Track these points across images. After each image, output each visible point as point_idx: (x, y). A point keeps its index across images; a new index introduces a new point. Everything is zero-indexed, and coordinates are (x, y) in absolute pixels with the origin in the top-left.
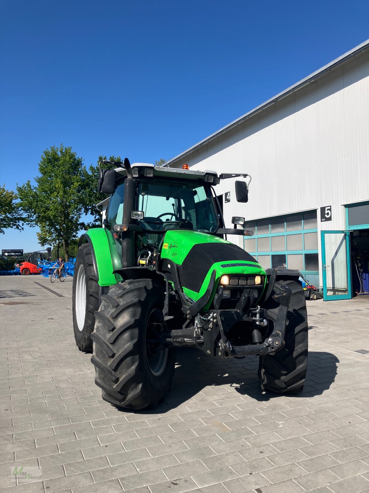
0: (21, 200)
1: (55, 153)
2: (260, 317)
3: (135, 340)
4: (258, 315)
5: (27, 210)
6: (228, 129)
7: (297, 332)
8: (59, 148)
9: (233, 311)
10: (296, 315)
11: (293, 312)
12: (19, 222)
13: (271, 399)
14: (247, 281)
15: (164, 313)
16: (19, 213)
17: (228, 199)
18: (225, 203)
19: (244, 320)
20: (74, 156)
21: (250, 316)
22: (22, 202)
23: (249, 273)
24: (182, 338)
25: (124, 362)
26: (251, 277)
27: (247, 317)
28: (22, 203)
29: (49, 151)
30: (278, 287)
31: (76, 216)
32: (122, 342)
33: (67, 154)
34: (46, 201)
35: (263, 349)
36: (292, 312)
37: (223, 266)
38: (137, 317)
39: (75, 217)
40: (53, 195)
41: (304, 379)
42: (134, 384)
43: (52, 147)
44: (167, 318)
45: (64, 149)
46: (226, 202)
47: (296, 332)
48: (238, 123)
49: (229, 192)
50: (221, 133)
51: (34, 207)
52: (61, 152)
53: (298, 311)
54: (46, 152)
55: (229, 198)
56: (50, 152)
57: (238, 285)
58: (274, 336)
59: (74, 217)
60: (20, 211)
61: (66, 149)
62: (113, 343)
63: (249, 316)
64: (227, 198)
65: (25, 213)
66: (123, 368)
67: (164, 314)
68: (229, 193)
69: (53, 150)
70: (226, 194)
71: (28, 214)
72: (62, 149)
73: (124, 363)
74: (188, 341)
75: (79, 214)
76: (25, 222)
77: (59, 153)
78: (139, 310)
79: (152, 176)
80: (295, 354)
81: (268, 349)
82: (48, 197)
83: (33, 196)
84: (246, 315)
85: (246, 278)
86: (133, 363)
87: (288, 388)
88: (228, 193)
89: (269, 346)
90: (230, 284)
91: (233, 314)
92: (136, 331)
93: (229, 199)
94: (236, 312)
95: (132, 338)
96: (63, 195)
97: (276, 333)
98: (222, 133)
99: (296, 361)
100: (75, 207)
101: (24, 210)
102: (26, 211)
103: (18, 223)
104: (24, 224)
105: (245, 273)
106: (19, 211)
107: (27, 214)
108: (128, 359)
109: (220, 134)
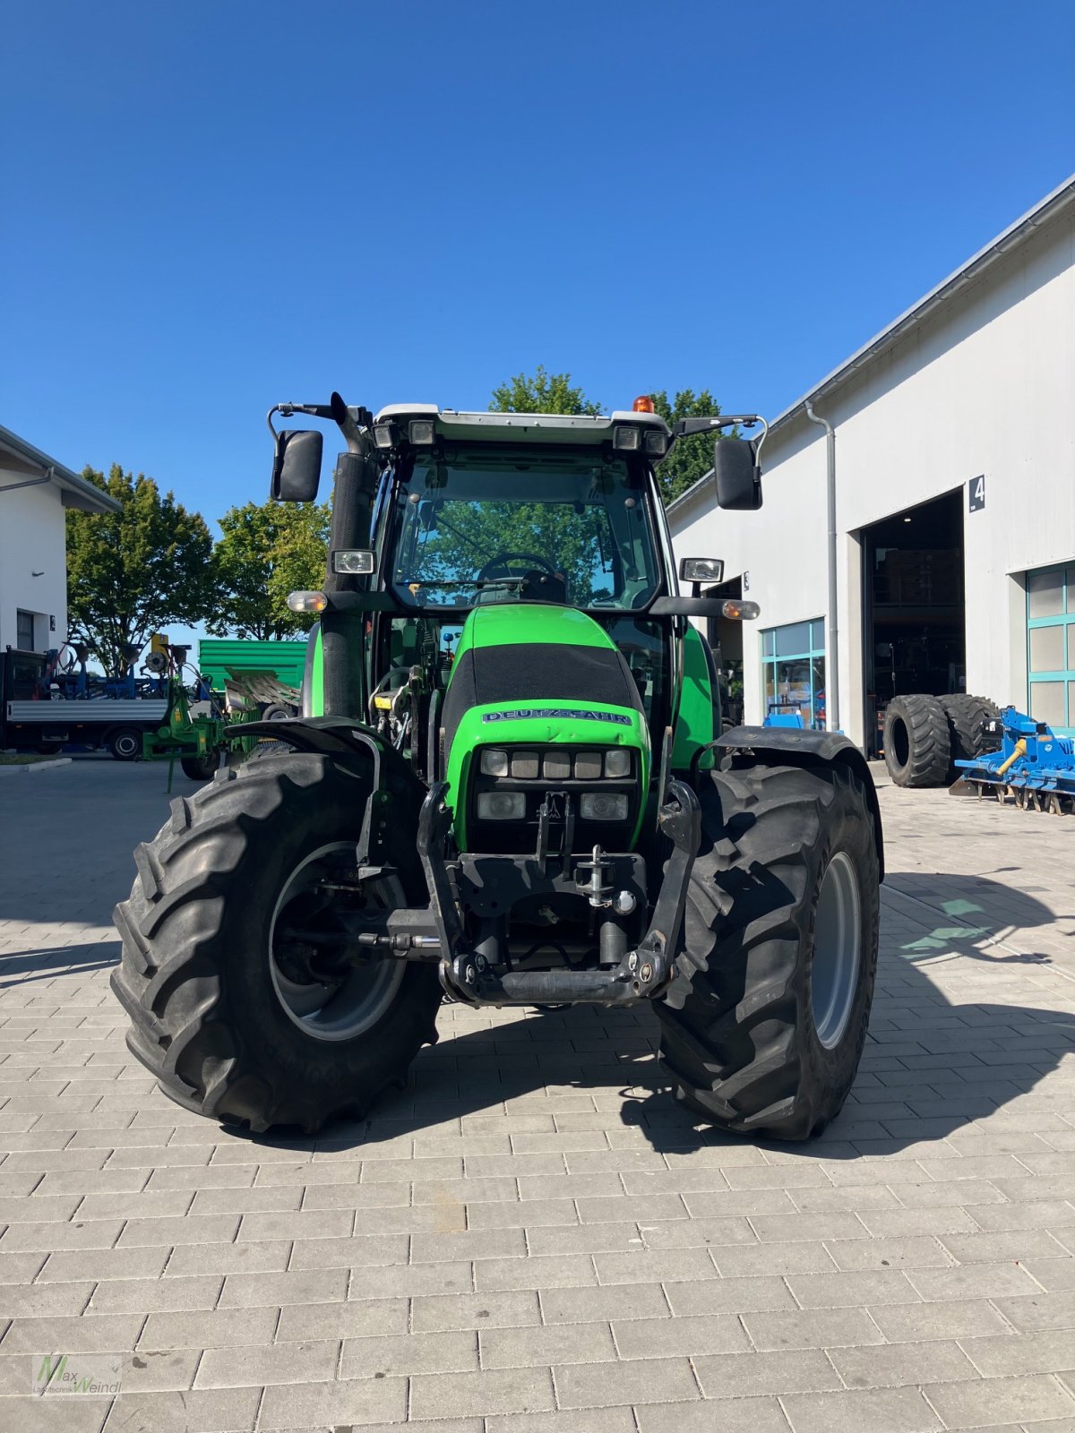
0: (439, 534)
1: (526, 394)
2: (604, 882)
3: (210, 933)
4: (595, 877)
5: (456, 560)
6: (972, 271)
7: (749, 939)
8: (534, 379)
9: (519, 860)
10: (759, 882)
11: (748, 872)
12: (435, 593)
13: (703, 1149)
14: (572, 765)
15: (359, 858)
16: (436, 569)
17: (979, 497)
18: (971, 511)
19: (557, 891)
20: (575, 400)
21: (575, 878)
22: (440, 537)
23: (574, 739)
24: (408, 935)
25: (175, 992)
26: (589, 752)
27: (566, 880)
28: (439, 540)
29: (508, 390)
30: (730, 786)
31: (582, 571)
32: (174, 936)
33: (554, 393)
34: (502, 532)
35: (605, 986)
36: (744, 871)
37: (488, 718)
38: (227, 866)
39: (580, 574)
40: (517, 516)
41: (792, 1098)
42: (209, 1058)
43: (517, 378)
44: (366, 871)
45: (549, 381)
46: (974, 507)
47: (746, 939)
48: (1001, 248)
49: (983, 476)
50: (952, 288)
51: (468, 549)
52: (541, 390)
53: (770, 869)
54: (500, 392)
55: (981, 494)
56: (512, 392)
57: (571, 777)
58: (649, 947)
59: (577, 575)
60: (437, 565)
61: (554, 381)
62: (153, 935)
63: (571, 878)
64: (977, 495)
65: (451, 567)
66: (176, 1011)
67: (358, 861)
68: (981, 480)
69: (520, 387)
70: (974, 483)
71: (457, 569)
72: (542, 381)
73: (176, 996)
74: (424, 946)
75: (589, 567)
76: (448, 593)
77: (535, 394)
78: (239, 845)
79: (429, 440)
80: (742, 1012)
81: (622, 989)
82: (505, 523)
83: (468, 522)
84: (562, 875)
85: (570, 756)
86: (201, 997)
87: (746, 1120)
88: (977, 479)
89: (627, 978)
90: (513, 775)
91: (519, 871)
92: (216, 907)
93: (982, 499)
94: (530, 864)
95: (200, 926)
96: (545, 516)
97: (655, 937)
98: (955, 288)
99: (753, 1033)
100: (575, 546)
101: (448, 560)
102: (452, 562)
103: (433, 596)
104: (447, 597)
105: (558, 739)
106: (434, 564)
107: (453, 570)
108: (188, 986)
109: (948, 290)
